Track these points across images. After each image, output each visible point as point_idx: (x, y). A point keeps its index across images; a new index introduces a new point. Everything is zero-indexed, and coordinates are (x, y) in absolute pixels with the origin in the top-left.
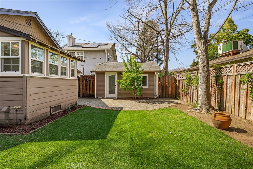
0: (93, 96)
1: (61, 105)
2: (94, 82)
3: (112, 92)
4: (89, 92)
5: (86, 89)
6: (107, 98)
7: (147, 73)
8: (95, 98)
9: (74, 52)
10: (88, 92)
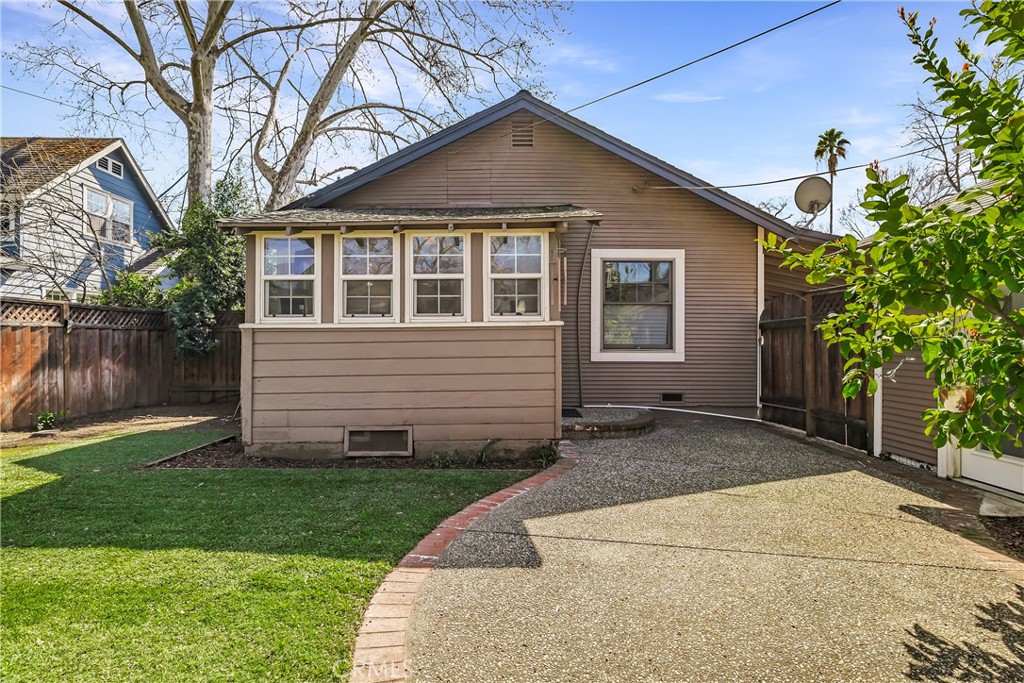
0: (863, 440)
1: (406, 433)
8: (871, 453)
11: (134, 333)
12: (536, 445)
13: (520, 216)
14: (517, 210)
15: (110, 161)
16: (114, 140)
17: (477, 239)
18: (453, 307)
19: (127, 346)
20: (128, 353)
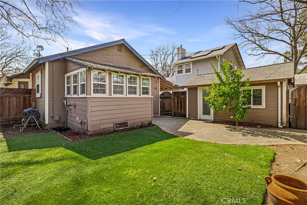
0: (185, 116)
1: (127, 122)
2: (185, 98)
3: (206, 112)
4: (181, 110)
5: (178, 107)
6: (200, 120)
7: (261, 83)
8: (186, 118)
9: (182, 65)
10: (179, 110)
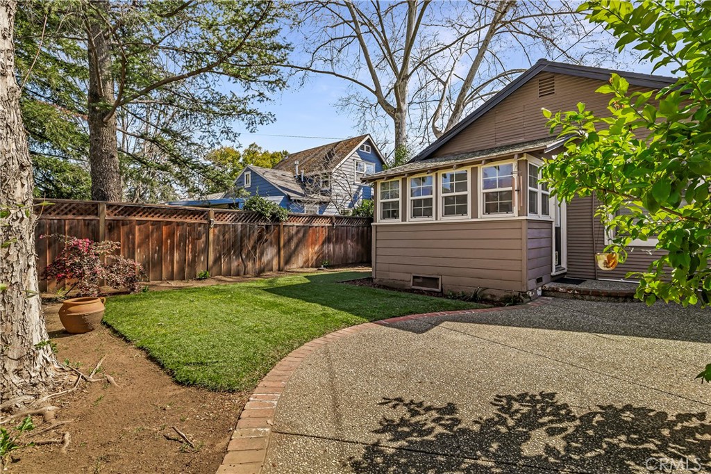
1: (439, 279)
11: (361, 228)
12: (510, 294)
13: (503, 153)
14: (492, 150)
15: (365, 146)
16: (366, 135)
17: (474, 171)
18: (463, 211)
19: (358, 234)
20: (358, 238)
